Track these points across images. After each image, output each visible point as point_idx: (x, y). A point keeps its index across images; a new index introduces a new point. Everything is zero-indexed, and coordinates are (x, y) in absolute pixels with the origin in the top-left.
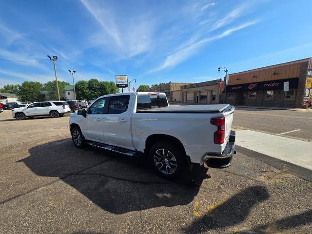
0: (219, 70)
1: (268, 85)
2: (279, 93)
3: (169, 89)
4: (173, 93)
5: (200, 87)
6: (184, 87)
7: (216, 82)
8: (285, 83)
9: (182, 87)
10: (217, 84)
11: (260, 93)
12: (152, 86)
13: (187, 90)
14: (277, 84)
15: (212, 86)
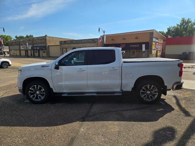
0: (99, 30)
1: (133, 46)
2: (139, 52)
3: (46, 43)
4: (50, 48)
5: (81, 43)
6: (63, 42)
7: (96, 40)
8: (143, 45)
9: (61, 42)
10: (96, 42)
11: (128, 52)
12: (16, 37)
13: (67, 46)
14: (138, 46)
15: (91, 44)
